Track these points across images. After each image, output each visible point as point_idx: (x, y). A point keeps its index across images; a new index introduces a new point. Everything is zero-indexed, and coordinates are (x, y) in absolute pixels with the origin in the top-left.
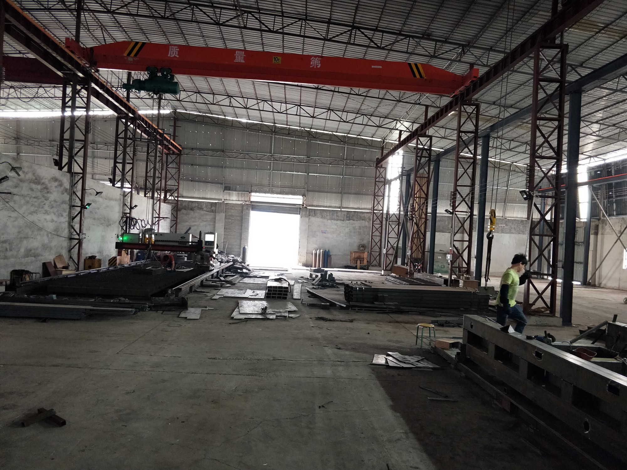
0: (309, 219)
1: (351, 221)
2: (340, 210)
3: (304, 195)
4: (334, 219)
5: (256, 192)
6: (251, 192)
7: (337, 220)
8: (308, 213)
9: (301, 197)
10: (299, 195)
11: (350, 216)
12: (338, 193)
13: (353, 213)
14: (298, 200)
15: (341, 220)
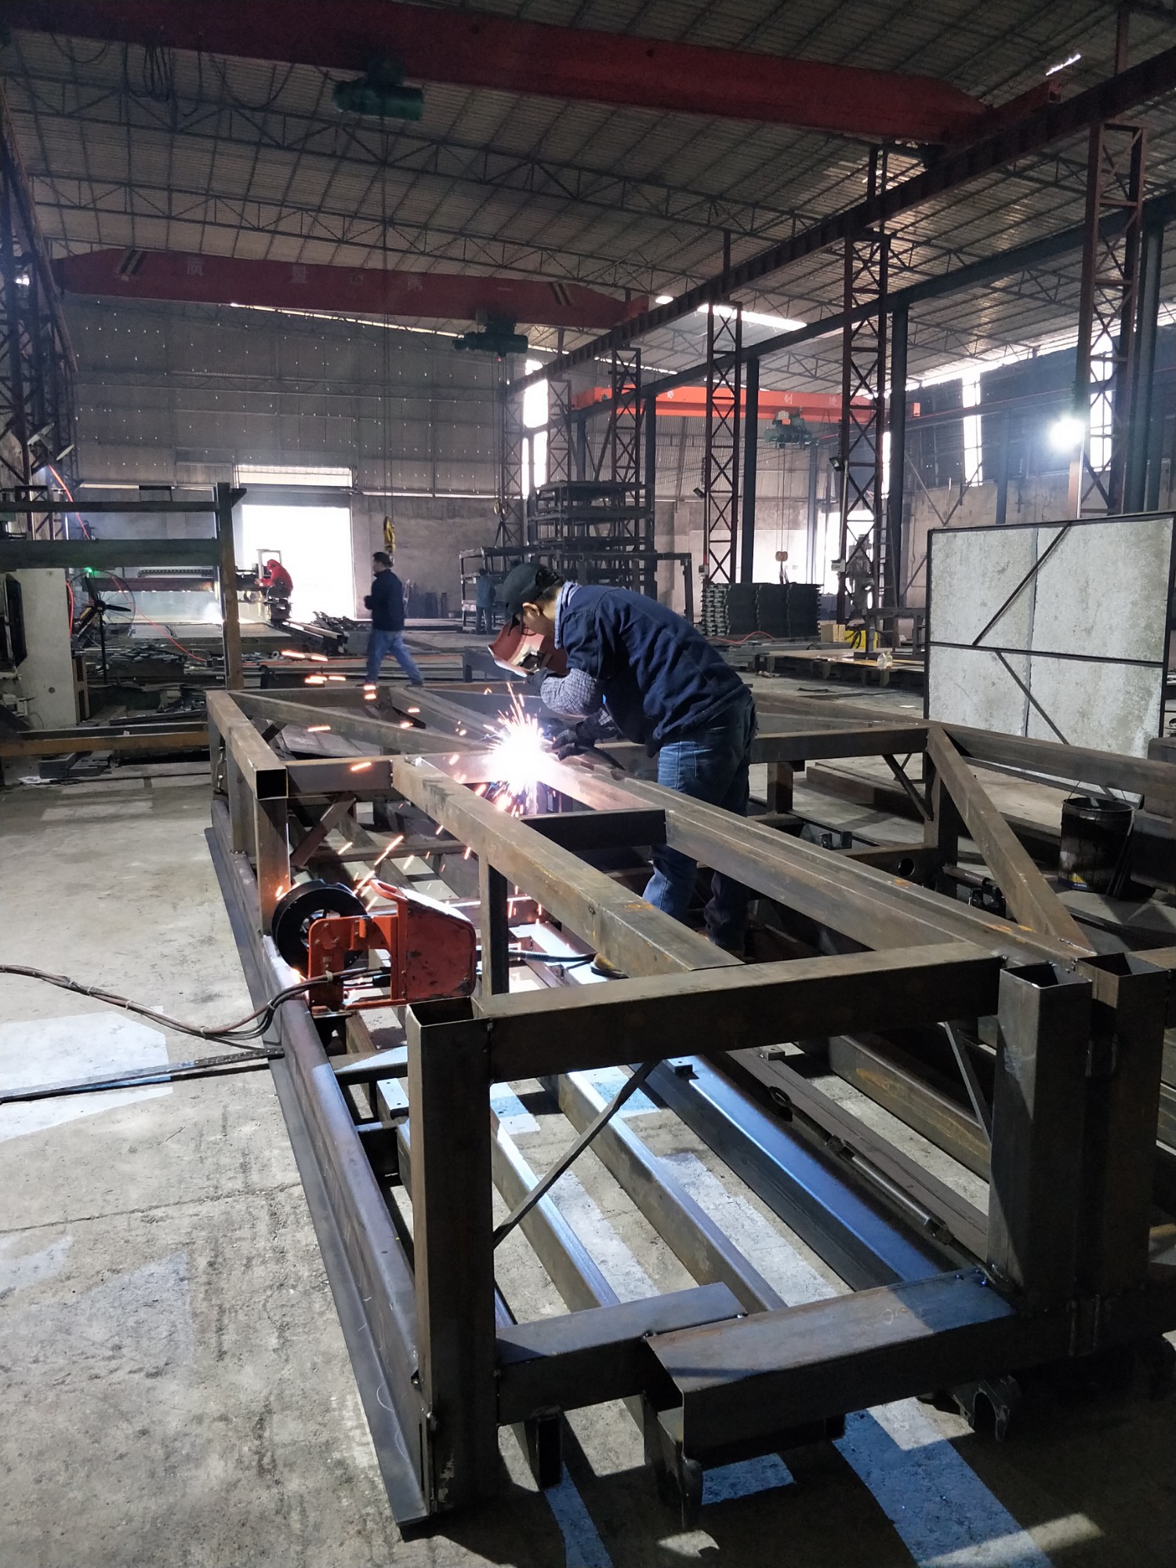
0: (370, 517)
1: (457, 520)
2: (431, 495)
3: (353, 467)
4: (423, 518)
5: (248, 462)
6: (238, 462)
7: (429, 518)
8: (366, 504)
9: (347, 470)
10: (343, 466)
11: (453, 509)
12: (426, 459)
13: (460, 501)
14: (341, 477)
15: (436, 518)
